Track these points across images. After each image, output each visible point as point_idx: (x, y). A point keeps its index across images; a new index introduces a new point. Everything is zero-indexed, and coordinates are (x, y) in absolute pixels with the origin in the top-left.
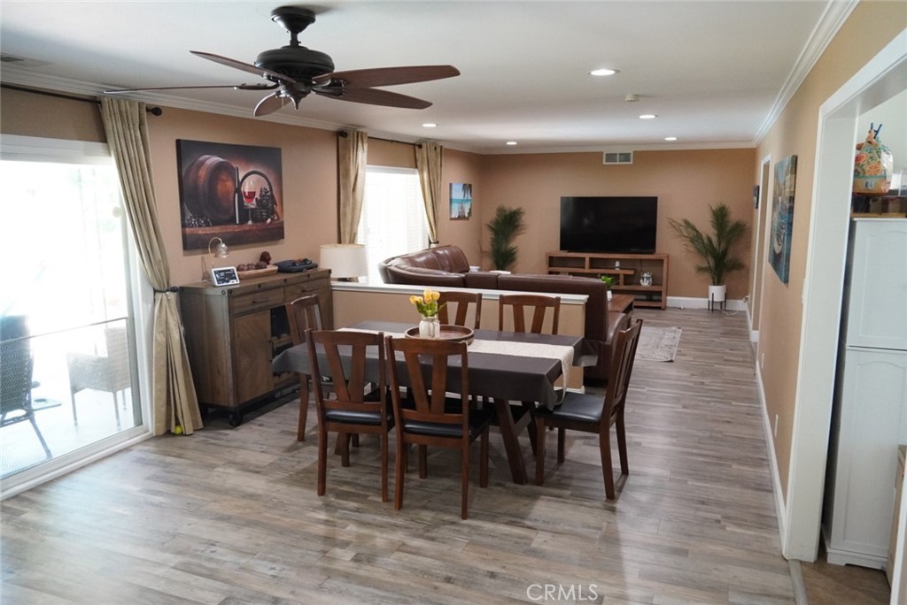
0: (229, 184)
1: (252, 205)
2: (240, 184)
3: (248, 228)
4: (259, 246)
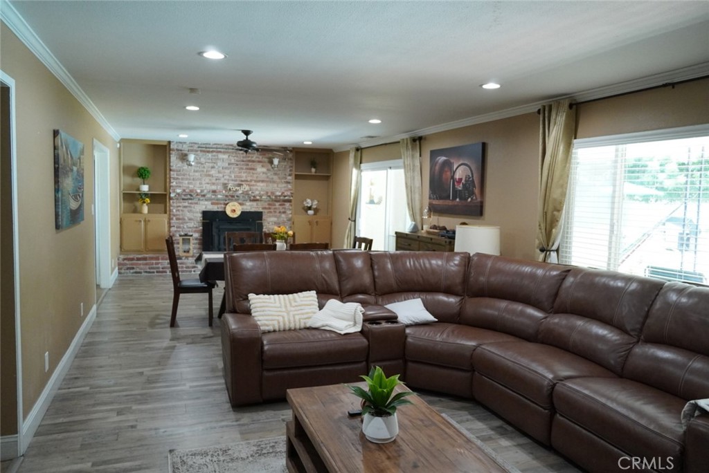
0: (449, 173)
1: (460, 187)
2: (454, 173)
3: (456, 203)
4: (460, 218)
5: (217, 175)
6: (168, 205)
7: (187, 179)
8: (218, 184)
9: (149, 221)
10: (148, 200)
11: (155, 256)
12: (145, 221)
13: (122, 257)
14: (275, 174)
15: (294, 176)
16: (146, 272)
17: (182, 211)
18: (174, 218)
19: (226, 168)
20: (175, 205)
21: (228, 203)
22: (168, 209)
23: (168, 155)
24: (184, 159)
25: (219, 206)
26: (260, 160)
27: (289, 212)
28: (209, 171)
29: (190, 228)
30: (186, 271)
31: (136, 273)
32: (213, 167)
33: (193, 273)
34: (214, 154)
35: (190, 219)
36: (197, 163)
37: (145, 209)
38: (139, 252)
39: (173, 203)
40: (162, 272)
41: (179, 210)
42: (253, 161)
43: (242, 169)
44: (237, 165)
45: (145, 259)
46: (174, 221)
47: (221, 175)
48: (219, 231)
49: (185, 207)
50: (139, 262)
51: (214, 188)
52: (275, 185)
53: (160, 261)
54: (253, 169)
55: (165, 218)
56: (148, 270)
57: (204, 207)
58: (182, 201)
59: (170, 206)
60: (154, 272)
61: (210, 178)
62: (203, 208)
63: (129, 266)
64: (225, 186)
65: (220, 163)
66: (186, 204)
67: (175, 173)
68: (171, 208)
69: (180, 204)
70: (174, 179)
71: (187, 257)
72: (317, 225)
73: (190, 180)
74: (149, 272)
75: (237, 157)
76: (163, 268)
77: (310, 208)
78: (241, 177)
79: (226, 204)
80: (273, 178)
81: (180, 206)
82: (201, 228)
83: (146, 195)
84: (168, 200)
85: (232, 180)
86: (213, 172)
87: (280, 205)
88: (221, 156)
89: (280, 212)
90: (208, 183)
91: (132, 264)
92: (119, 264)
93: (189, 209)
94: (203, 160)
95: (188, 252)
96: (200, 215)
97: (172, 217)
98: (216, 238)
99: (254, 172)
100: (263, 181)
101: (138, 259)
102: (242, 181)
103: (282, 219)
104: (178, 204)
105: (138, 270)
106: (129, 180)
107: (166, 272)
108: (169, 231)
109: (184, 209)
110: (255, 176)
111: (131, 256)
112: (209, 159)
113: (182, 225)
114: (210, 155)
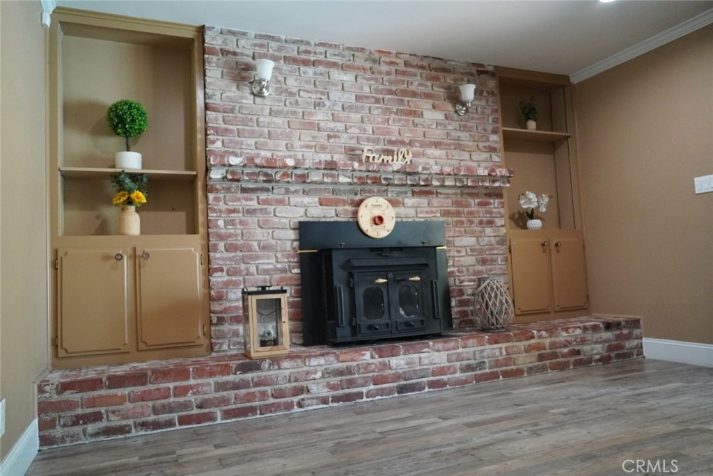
5: (331, 125)
6: (201, 206)
7: (252, 134)
8: (332, 152)
9: (146, 255)
10: (140, 197)
11: (172, 363)
12: (134, 256)
13: (57, 377)
14: (463, 128)
15: (501, 133)
16: (144, 425)
17: (241, 223)
18: (221, 245)
19: (351, 108)
20: (222, 206)
21: (362, 201)
22: (201, 219)
23: (197, 67)
24: (244, 79)
25: (340, 208)
26: (428, 90)
27: (499, 222)
28: (310, 114)
29: (266, 272)
30: (277, 407)
31: (108, 431)
32: (318, 105)
33: (296, 409)
34: (321, 69)
35: (264, 248)
36: (280, 91)
37: (133, 222)
38: (117, 355)
39: (217, 199)
40: (199, 419)
41: (232, 223)
42: (414, 94)
43: (389, 111)
44: (377, 101)
45: (139, 378)
46: (220, 255)
47: (340, 126)
48: (351, 275)
49: (251, 212)
50: (119, 392)
51: (325, 157)
52: (466, 156)
53: (192, 382)
54: (413, 113)
55: (192, 245)
56: (153, 418)
57: (302, 211)
58: (239, 195)
59: (207, 209)
60: (170, 423)
61: (314, 133)
62: (298, 215)
63: (80, 411)
64: (352, 153)
65: (335, 94)
66: (253, 204)
67: (220, 116)
68: (212, 215)
69: (237, 205)
70: (217, 131)
71: (275, 361)
72: (558, 251)
73: (261, 135)
74: (156, 425)
75: (376, 80)
76: (200, 407)
77: (531, 215)
78: (389, 133)
79: (358, 204)
80: (459, 139)
81: (234, 211)
82: (296, 271)
83: (134, 177)
84: (200, 193)
85: (368, 140)
86: (320, 116)
87: (480, 204)
88: (337, 75)
89: (481, 223)
90: (308, 147)
91: (92, 402)
92: (44, 408)
93: (261, 217)
94: (292, 83)
95: (275, 342)
96: (292, 235)
97: (213, 241)
98: (344, 296)
99: (417, 120)
100: (437, 145)
101: (116, 382)
102: (391, 142)
103: (486, 239)
104: (231, 205)
105: (115, 421)
106: (81, 143)
107: (211, 417)
108: (208, 285)
109: (249, 219)
110: (420, 130)
111: (90, 374)
112: (308, 82)
113: (243, 266)
114: (310, 71)
